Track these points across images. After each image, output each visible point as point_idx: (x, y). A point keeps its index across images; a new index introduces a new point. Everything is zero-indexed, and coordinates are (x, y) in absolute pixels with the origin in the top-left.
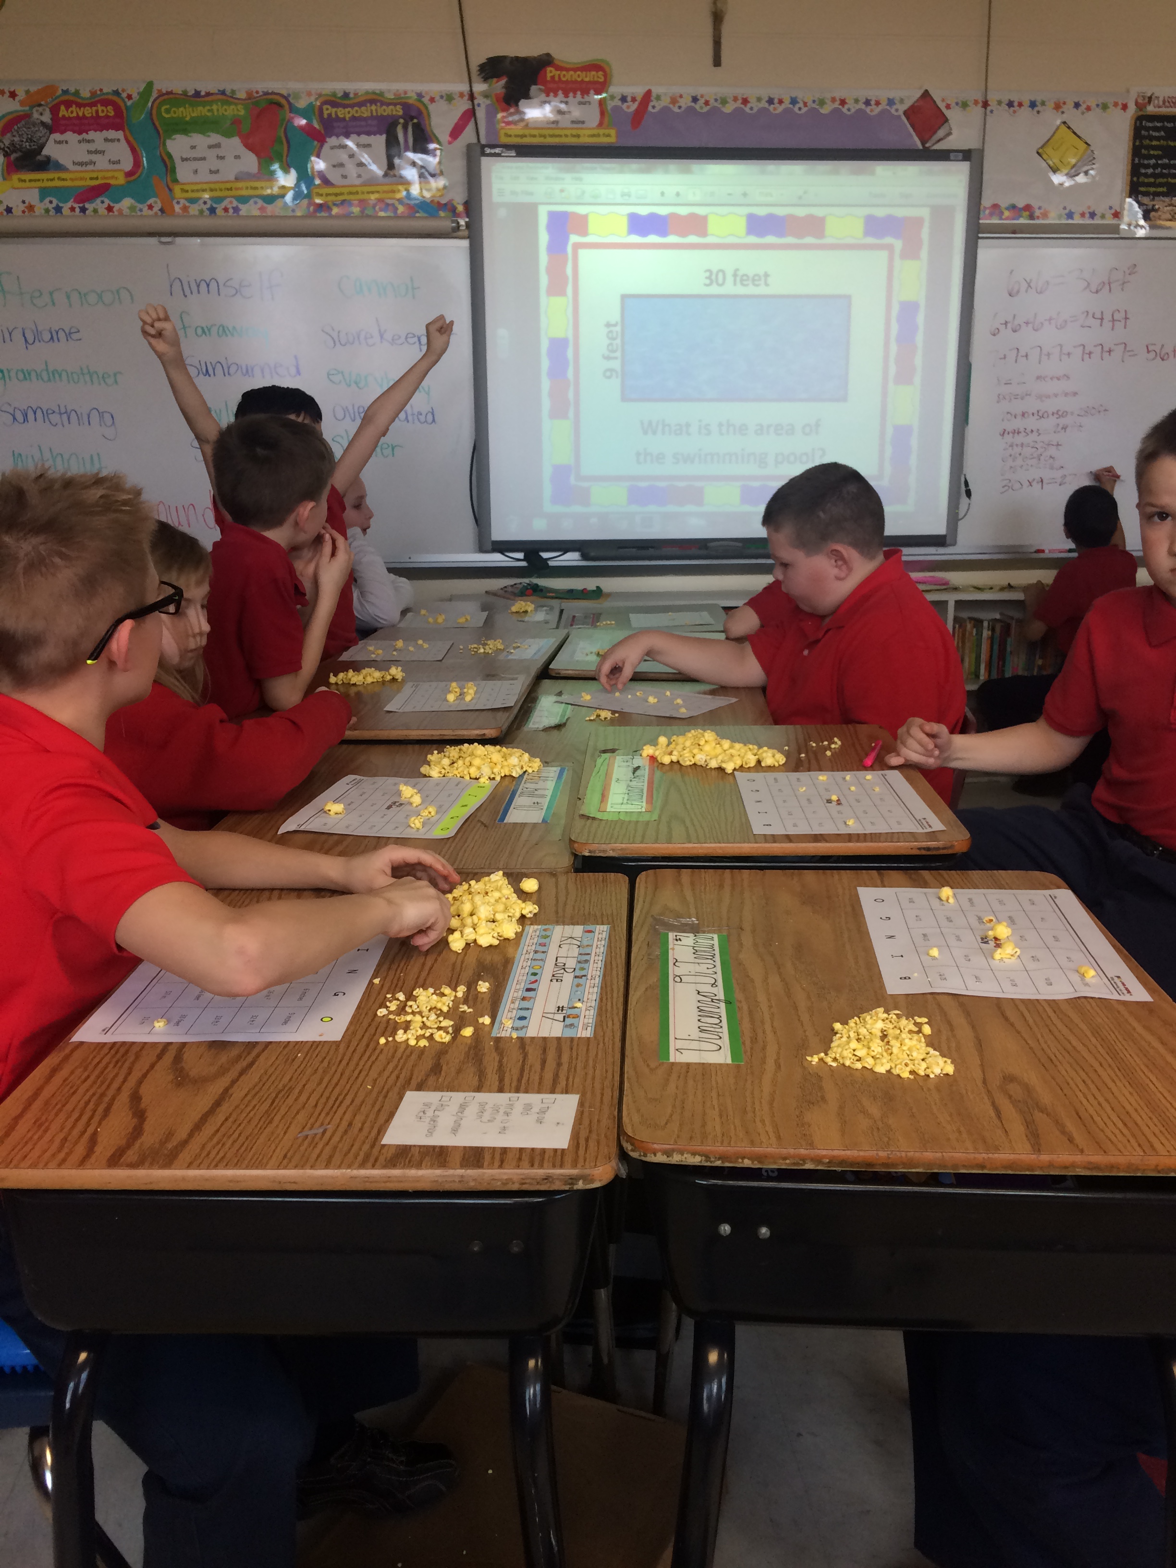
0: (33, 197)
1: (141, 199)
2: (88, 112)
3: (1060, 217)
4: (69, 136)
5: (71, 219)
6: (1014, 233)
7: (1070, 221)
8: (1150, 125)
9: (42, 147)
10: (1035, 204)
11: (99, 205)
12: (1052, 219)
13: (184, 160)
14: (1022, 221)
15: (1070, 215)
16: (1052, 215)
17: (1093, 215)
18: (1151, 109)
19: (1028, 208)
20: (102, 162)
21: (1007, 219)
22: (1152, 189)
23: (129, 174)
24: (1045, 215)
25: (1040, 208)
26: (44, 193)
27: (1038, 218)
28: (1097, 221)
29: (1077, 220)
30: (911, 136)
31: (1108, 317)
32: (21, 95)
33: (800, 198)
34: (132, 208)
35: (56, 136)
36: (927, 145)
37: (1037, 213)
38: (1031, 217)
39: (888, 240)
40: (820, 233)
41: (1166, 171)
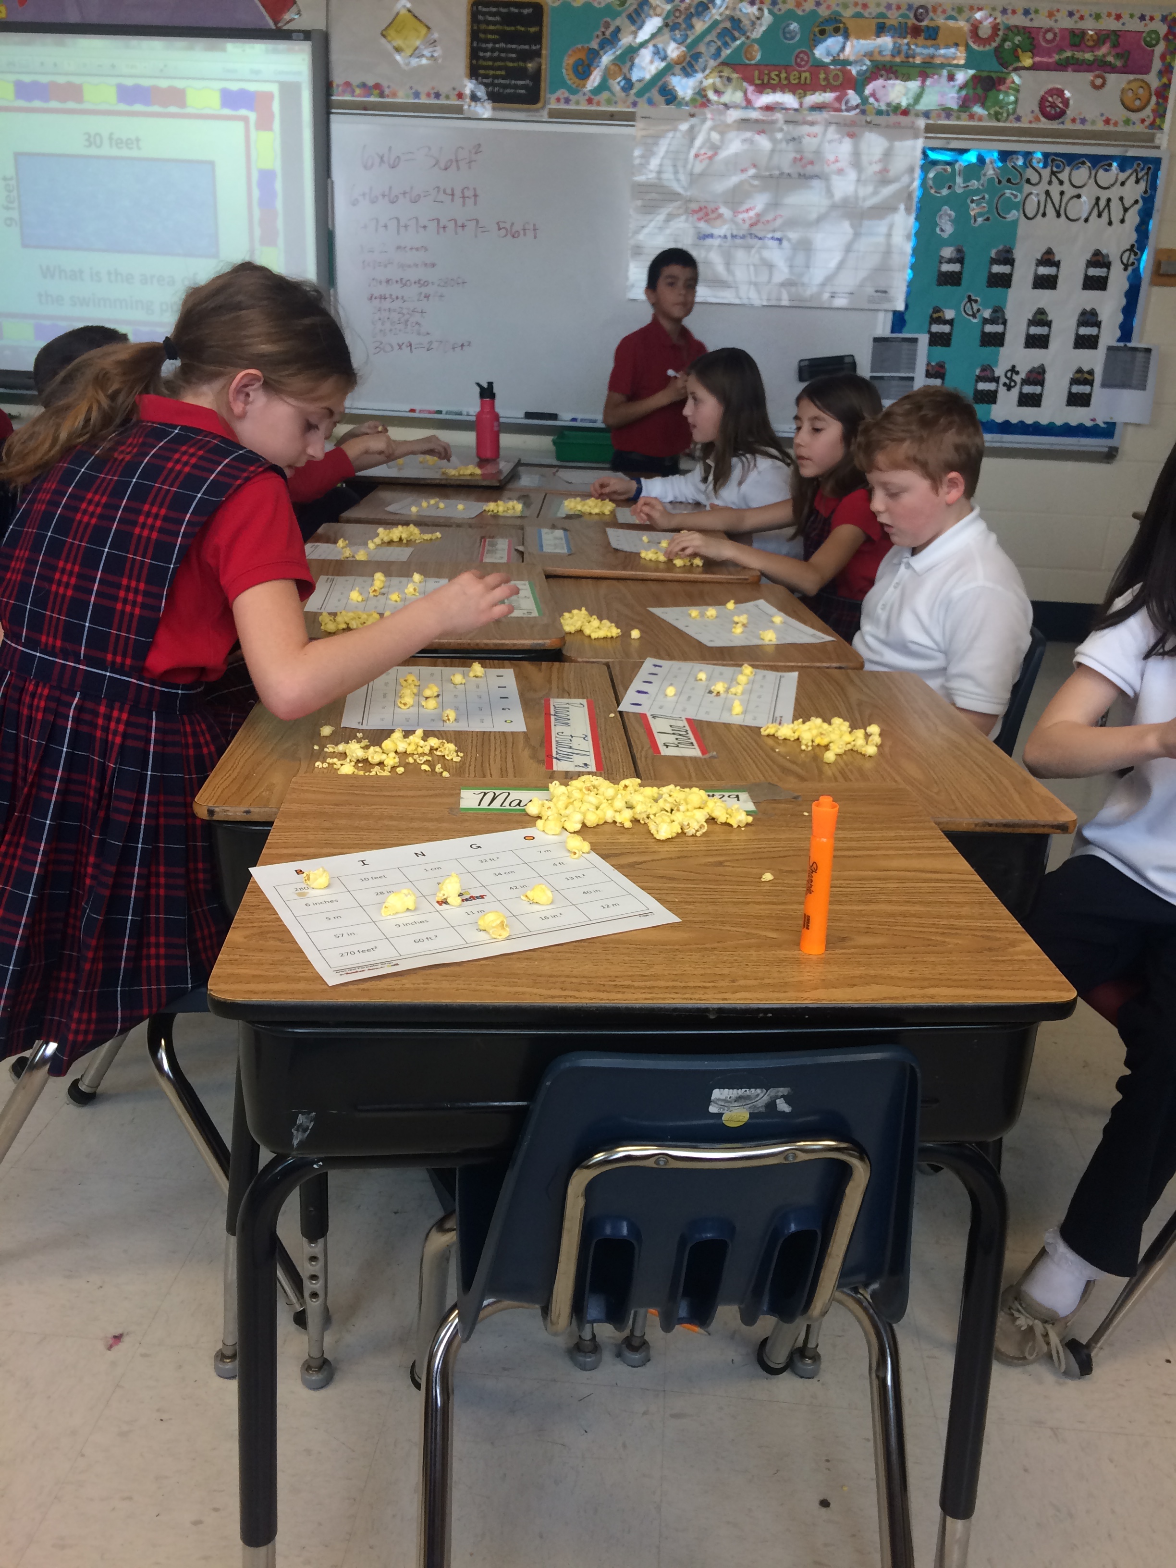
3: (407, 97)
6: (365, 109)
7: (416, 101)
8: (485, 9)
10: (384, 83)
12: (401, 98)
14: (372, 99)
15: (417, 95)
16: (401, 93)
17: (437, 95)
19: (377, 86)
21: (359, 96)
22: (491, 72)
24: (394, 95)
25: (389, 87)
27: (388, 96)
28: (442, 101)
29: (424, 100)
30: (264, 17)
31: (458, 193)
33: (162, 71)
36: (279, 25)
37: (387, 92)
38: (382, 95)
39: (243, 112)
40: (182, 103)
41: (503, 55)
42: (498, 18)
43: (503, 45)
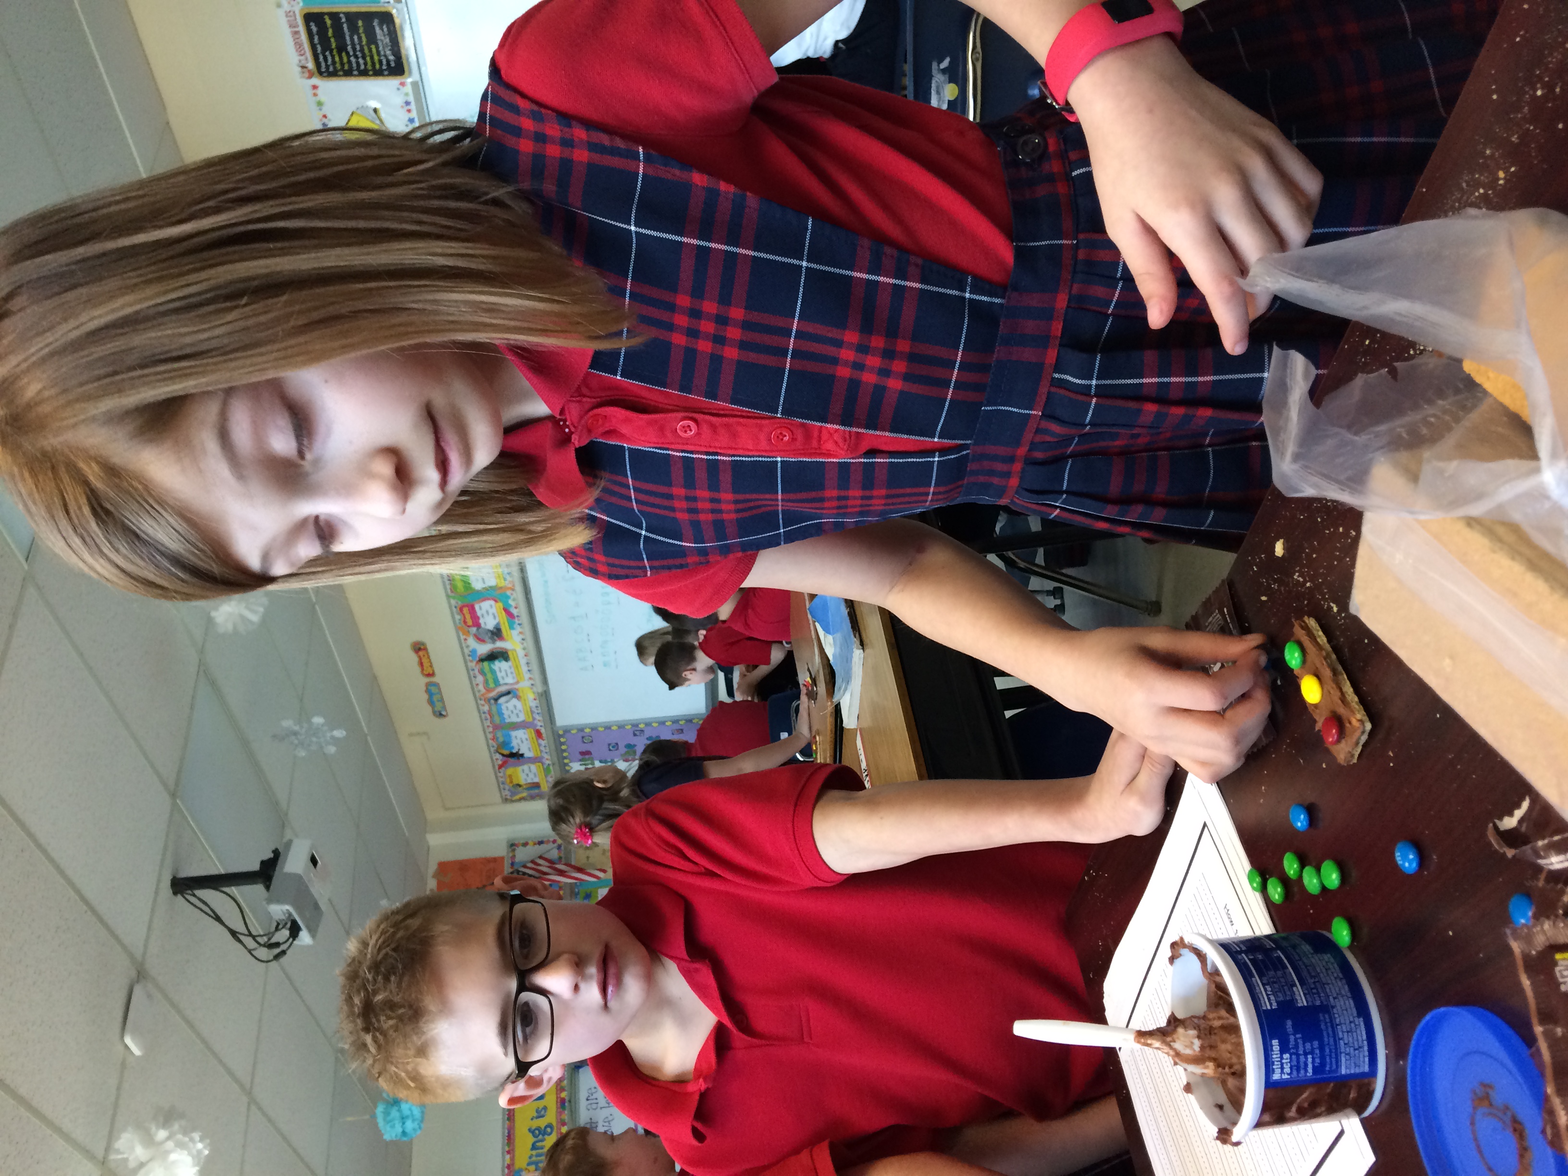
0: (515, 633)
1: (508, 597)
2: (468, 617)
4: (481, 621)
5: (525, 618)
8: (323, 65)
9: (489, 630)
11: (515, 612)
13: (484, 582)
17: (409, 104)
18: (311, 65)
20: (491, 611)
22: (376, 58)
23: (496, 601)
26: (511, 627)
28: (411, 99)
32: (464, 637)
34: (514, 600)
35: (483, 625)
41: (358, 47)
42: (327, 53)
43: (349, 48)
